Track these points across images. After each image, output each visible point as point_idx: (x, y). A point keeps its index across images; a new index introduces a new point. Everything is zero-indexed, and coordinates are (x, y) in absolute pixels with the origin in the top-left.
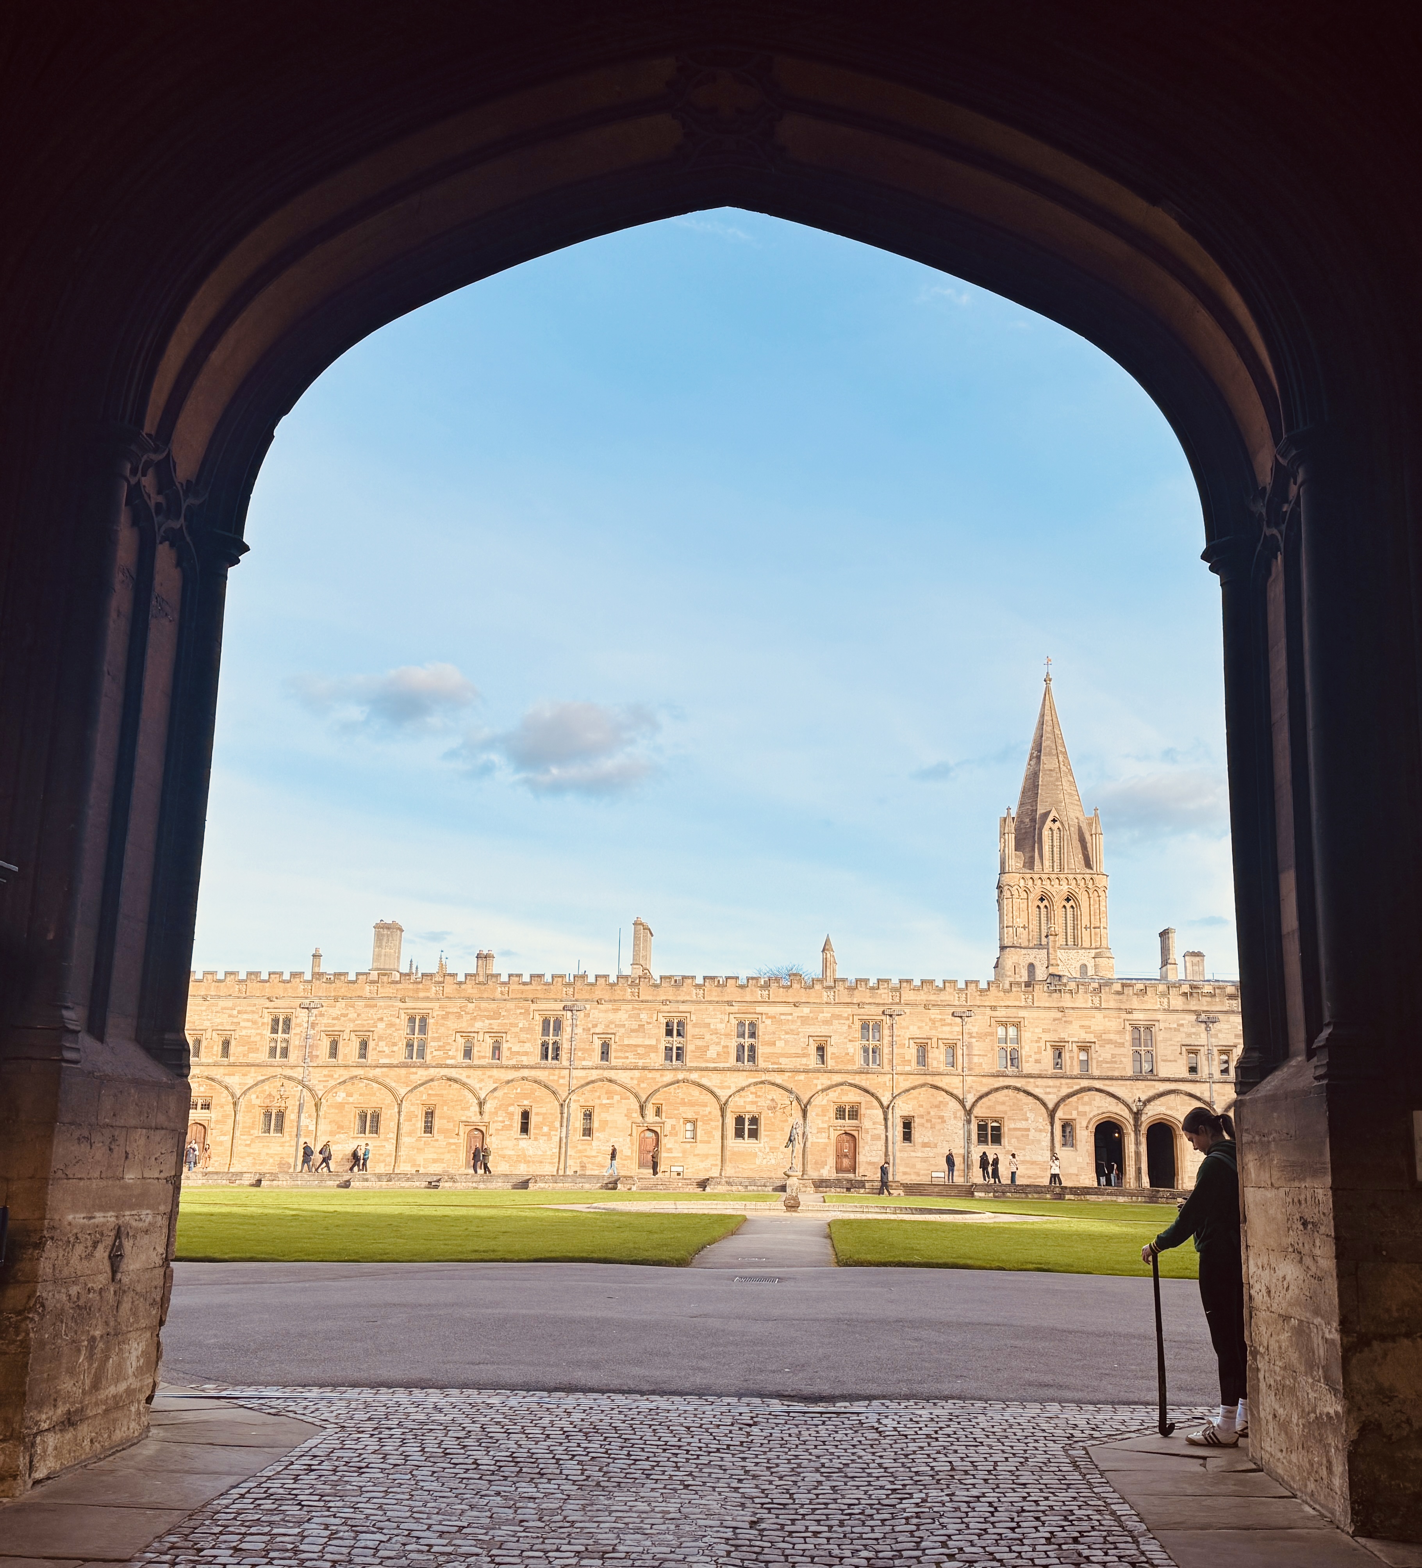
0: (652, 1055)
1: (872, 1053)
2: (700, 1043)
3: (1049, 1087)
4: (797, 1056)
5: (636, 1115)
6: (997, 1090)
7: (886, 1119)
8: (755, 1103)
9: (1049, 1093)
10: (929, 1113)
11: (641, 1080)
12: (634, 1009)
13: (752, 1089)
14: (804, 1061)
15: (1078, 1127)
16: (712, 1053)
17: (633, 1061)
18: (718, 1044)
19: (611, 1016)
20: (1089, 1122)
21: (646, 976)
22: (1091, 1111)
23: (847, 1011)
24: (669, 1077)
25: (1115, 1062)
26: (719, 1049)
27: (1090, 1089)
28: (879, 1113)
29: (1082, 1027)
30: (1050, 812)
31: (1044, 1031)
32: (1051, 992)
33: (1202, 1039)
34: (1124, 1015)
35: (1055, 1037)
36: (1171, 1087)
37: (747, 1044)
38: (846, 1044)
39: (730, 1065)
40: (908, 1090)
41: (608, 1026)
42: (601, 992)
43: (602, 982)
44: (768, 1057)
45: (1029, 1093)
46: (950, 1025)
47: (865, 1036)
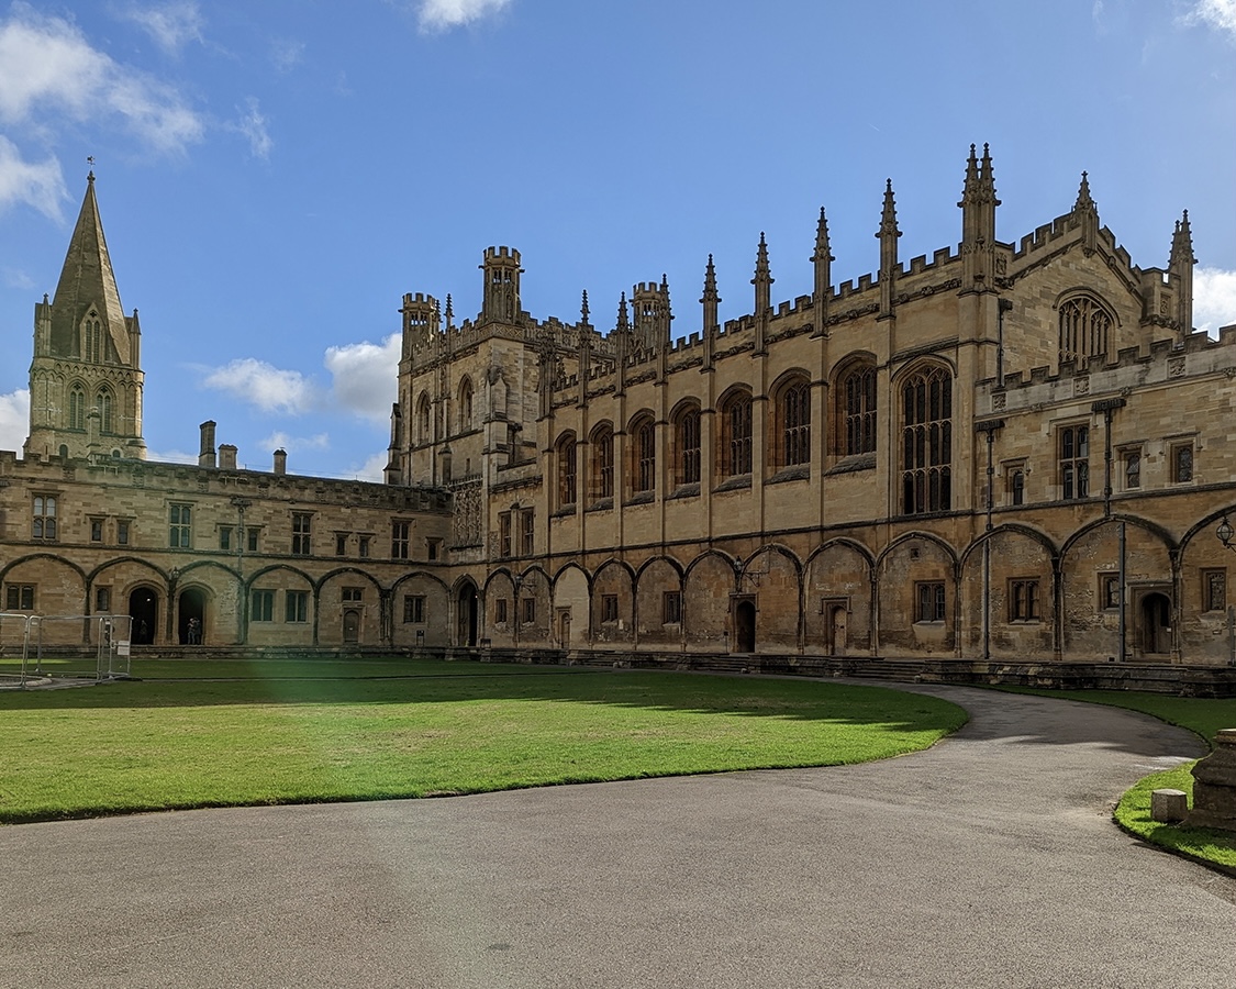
3: (87, 556)
6: (31, 558)
9: (87, 561)
15: (114, 593)
20: (125, 589)
22: (128, 578)
25: (154, 536)
27: (128, 559)
29: (123, 503)
30: (89, 306)
31: (84, 504)
32: (92, 470)
33: (236, 519)
34: (165, 495)
35: (94, 511)
36: (206, 559)
45: (64, 561)
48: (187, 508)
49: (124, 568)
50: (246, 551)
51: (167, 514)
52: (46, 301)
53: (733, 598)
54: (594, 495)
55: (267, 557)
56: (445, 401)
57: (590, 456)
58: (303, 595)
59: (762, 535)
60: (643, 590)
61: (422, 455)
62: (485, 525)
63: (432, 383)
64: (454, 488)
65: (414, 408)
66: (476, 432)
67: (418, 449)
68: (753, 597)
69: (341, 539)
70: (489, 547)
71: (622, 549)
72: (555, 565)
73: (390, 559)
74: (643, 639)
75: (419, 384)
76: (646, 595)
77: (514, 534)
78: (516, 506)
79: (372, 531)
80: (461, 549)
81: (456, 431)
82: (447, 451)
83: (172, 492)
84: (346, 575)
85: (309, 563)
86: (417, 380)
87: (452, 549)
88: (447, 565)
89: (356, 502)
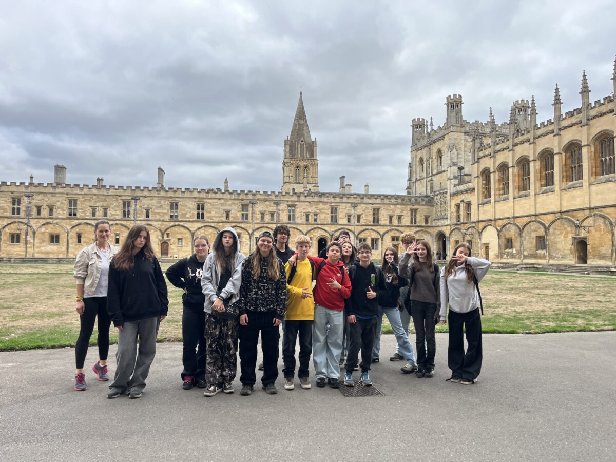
0: (166, 216)
1: (245, 217)
2: (183, 212)
3: (304, 227)
4: (219, 217)
5: (160, 237)
7: (250, 238)
8: (204, 233)
9: (304, 229)
11: (161, 225)
12: (158, 199)
13: (203, 228)
14: (222, 218)
16: (188, 215)
17: (159, 218)
18: (190, 212)
19: (150, 202)
20: (317, 239)
21: (163, 188)
22: (317, 235)
23: (238, 201)
24: (172, 224)
25: (325, 219)
26: (191, 214)
27: (317, 228)
28: (248, 236)
29: (315, 208)
30: (300, 139)
31: (304, 209)
32: (306, 196)
33: (353, 212)
34: (329, 204)
35: (306, 211)
36: (342, 227)
37: (201, 213)
38: (236, 213)
39: (194, 220)
40: (258, 229)
41: (148, 205)
42: (146, 193)
43: (146, 190)
44: (208, 217)
45: (297, 229)
46: (272, 207)
47: (243, 210)
48: (336, 209)
49: (316, 231)
50: (356, 223)
51: (330, 211)
52: (288, 138)
53: (574, 239)
54: (499, 194)
55: (364, 225)
56: (431, 160)
57: (497, 177)
58: (377, 239)
59: (590, 209)
60: (525, 235)
61: (421, 182)
62: (449, 209)
63: (424, 153)
64: (435, 195)
65: (417, 164)
66: (444, 171)
67: (419, 180)
68: (585, 238)
69: (391, 217)
70: (451, 218)
71: (514, 218)
72: (481, 225)
73: (410, 225)
74: (525, 257)
75: (419, 154)
76: (527, 238)
77: (462, 213)
78: (463, 201)
79: (402, 214)
80: (438, 219)
81: (435, 172)
82: (432, 180)
83: (331, 203)
84: (393, 232)
85: (379, 227)
86: (418, 153)
87: (434, 220)
88: (433, 227)
89: (396, 203)
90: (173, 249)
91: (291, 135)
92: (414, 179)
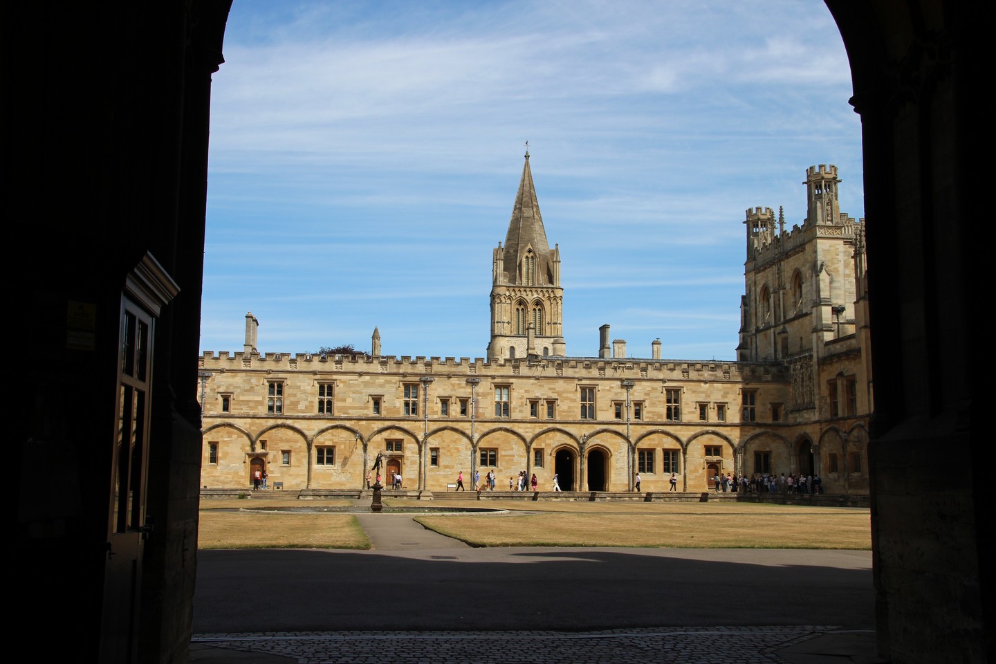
0: (260, 407)
1: (412, 408)
2: (292, 399)
3: (528, 428)
4: (361, 408)
5: (248, 449)
6: (494, 431)
7: (420, 451)
8: (332, 440)
9: (527, 432)
10: (449, 446)
11: (251, 425)
12: (246, 376)
13: (330, 431)
14: (366, 412)
15: (545, 453)
16: (301, 406)
17: (246, 411)
18: (306, 400)
19: (231, 380)
20: (552, 450)
21: (254, 353)
22: (554, 444)
23: (397, 378)
24: (271, 422)
25: (570, 412)
26: (307, 403)
27: (553, 430)
28: (416, 446)
29: (550, 389)
30: (526, 246)
31: (526, 391)
32: (531, 366)
33: (624, 397)
34: (576, 382)
35: (532, 396)
36: (606, 427)
37: (326, 400)
38: (394, 401)
39: (313, 414)
40: (435, 432)
41: (228, 387)
42: (224, 364)
43: (223, 357)
44: (340, 409)
45: (514, 433)
46: (464, 388)
47: (407, 395)
48: (591, 392)
49: (551, 436)
50: (633, 420)
51: (579, 395)
55: (648, 424)
56: (781, 292)
58: (675, 453)
61: (765, 335)
62: (816, 391)
63: (770, 278)
64: (790, 362)
65: (758, 298)
66: (806, 315)
67: (763, 330)
69: (703, 407)
70: (821, 409)
73: (740, 422)
75: (761, 279)
77: (841, 399)
78: (840, 374)
79: (726, 400)
80: (799, 411)
81: (791, 315)
82: (784, 331)
83: (581, 379)
84: (707, 437)
85: (679, 427)
86: (759, 276)
87: (792, 412)
88: (788, 426)
89: (712, 378)
90: (272, 472)
91: (508, 240)
92: (753, 329)
